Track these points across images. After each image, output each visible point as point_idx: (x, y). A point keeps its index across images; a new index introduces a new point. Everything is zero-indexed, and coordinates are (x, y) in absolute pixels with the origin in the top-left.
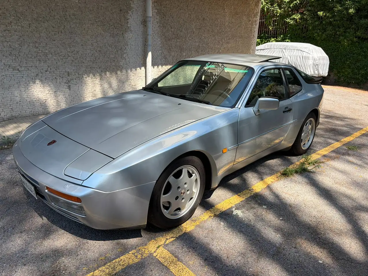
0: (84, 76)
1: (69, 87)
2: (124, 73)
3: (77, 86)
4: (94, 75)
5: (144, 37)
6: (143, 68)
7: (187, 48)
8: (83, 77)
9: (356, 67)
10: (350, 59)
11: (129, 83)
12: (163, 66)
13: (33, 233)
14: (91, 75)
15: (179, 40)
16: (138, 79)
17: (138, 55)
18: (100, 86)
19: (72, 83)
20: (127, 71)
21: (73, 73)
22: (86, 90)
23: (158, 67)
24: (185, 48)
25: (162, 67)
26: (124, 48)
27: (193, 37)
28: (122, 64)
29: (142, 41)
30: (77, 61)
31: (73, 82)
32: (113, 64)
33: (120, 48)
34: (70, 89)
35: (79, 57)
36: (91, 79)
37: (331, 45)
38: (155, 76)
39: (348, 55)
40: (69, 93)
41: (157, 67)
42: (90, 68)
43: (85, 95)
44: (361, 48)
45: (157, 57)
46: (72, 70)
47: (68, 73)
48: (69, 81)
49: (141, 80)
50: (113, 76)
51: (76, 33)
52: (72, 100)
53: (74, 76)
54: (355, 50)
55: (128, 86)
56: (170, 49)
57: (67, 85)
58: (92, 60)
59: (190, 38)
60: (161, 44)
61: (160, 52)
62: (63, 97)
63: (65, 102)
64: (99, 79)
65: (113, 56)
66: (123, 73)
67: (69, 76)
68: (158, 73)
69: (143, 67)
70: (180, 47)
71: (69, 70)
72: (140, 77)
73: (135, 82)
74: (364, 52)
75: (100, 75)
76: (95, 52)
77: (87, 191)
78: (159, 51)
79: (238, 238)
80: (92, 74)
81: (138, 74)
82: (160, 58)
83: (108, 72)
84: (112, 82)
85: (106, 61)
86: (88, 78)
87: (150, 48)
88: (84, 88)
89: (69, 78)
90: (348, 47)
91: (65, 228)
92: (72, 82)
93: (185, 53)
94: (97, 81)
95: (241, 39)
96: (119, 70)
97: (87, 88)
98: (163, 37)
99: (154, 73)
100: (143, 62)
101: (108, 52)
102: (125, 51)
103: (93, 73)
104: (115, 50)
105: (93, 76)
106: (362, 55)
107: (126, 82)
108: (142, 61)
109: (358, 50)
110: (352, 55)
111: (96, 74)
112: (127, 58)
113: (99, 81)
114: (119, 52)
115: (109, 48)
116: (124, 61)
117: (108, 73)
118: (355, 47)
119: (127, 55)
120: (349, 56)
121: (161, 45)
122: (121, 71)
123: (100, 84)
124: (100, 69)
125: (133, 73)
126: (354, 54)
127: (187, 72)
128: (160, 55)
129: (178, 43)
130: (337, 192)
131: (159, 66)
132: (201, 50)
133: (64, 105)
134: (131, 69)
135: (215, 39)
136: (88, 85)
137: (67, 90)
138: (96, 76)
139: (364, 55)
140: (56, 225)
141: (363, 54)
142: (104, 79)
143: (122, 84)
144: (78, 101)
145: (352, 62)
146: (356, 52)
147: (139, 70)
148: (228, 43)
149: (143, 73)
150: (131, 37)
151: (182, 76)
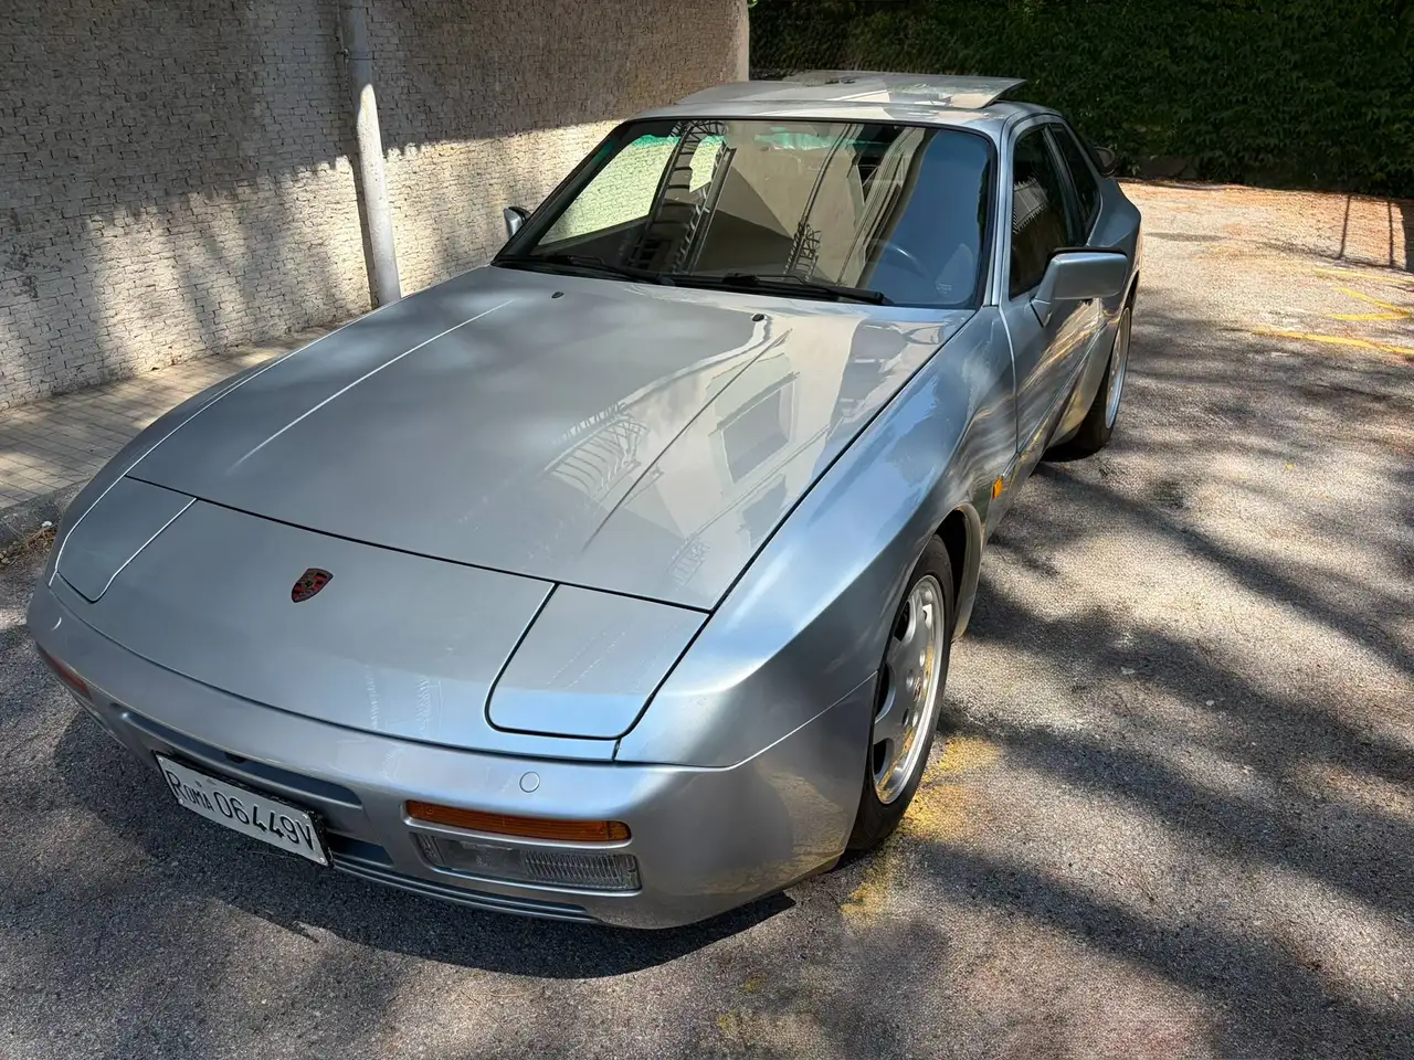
0: (92, 225)
1: (30, 286)
2: (267, 194)
3: (65, 273)
4: (134, 215)
5: (327, 20)
6: (343, 164)
7: (504, 60)
8: (84, 226)
9: (1064, 99)
10: (1043, 69)
11: (297, 237)
12: (423, 148)
13: (318, 1014)
14: (121, 216)
15: (472, 27)
16: (328, 213)
17: (314, 103)
18: (172, 262)
19: (38, 264)
20: (277, 182)
21: (39, 217)
22: (111, 288)
23: (403, 153)
24: (497, 59)
25: (418, 147)
26: (251, 76)
27: (521, 9)
28: (251, 153)
29: (320, 39)
30: (43, 155)
31: (42, 260)
32: (214, 154)
33: (231, 76)
34: (36, 296)
35: (50, 134)
36: (126, 234)
37: (975, 18)
38: (398, 192)
39: (1036, 55)
40: (35, 313)
41: (397, 151)
42: (112, 183)
43: (112, 312)
44: (1079, 23)
45: (393, 106)
46: (27, 202)
47: (14, 217)
48: (26, 255)
49: (342, 217)
50: (224, 210)
51: (18, 13)
52: (55, 343)
53: (42, 227)
54: (1057, 34)
55: (294, 250)
56: (440, 69)
57: (17, 274)
58: (113, 141)
59: (513, 15)
60: (401, 47)
61: (402, 83)
62: (8, 336)
63: (22, 359)
64: (160, 231)
65: (208, 118)
66: (261, 195)
67: (19, 230)
68: (406, 180)
69: (341, 155)
70: (477, 57)
71: (14, 203)
72: (339, 206)
73: (320, 228)
74: (1089, 39)
75: (164, 211)
76: (124, 104)
77: (650, 782)
78: (398, 79)
79: (1130, 813)
80: (124, 213)
81: (325, 192)
82: (406, 111)
83: (195, 195)
84: (221, 238)
85: (178, 144)
86: (109, 233)
87: (365, 67)
88: (100, 281)
89: (24, 239)
90: (1034, 22)
91: (444, 954)
92: (37, 257)
93: (500, 82)
94: (153, 240)
95: (694, 10)
96: (243, 180)
97: (117, 279)
98: (407, 13)
99: (392, 182)
100: (340, 134)
101: (182, 101)
102: (256, 90)
103: (129, 207)
104: (210, 88)
105: (129, 220)
106: (1084, 49)
107: (283, 234)
108: (336, 132)
109: (1069, 30)
110: (1047, 52)
111: (143, 210)
112: (267, 121)
113: (162, 239)
114: (232, 95)
115: (181, 78)
116: (256, 136)
117: (196, 199)
118: (1057, 23)
119: (264, 104)
120: (1040, 56)
121: (401, 54)
122: (253, 185)
123: (168, 255)
124: (156, 186)
125: (306, 191)
126: (1053, 50)
127: (515, 166)
128: (404, 97)
129: (467, 40)
130: (1298, 567)
131: (407, 149)
132: (557, 68)
133: (22, 375)
134: (295, 173)
135: (604, 15)
136: (114, 262)
137: (24, 298)
138: (144, 217)
139: (1089, 48)
140: (396, 951)
141: (1087, 45)
142: (182, 229)
143: (266, 245)
144: (82, 345)
145: (1050, 79)
146: (1061, 41)
147: (330, 172)
148: (649, 29)
149: (348, 183)
150: (270, 23)
151: (500, 181)
